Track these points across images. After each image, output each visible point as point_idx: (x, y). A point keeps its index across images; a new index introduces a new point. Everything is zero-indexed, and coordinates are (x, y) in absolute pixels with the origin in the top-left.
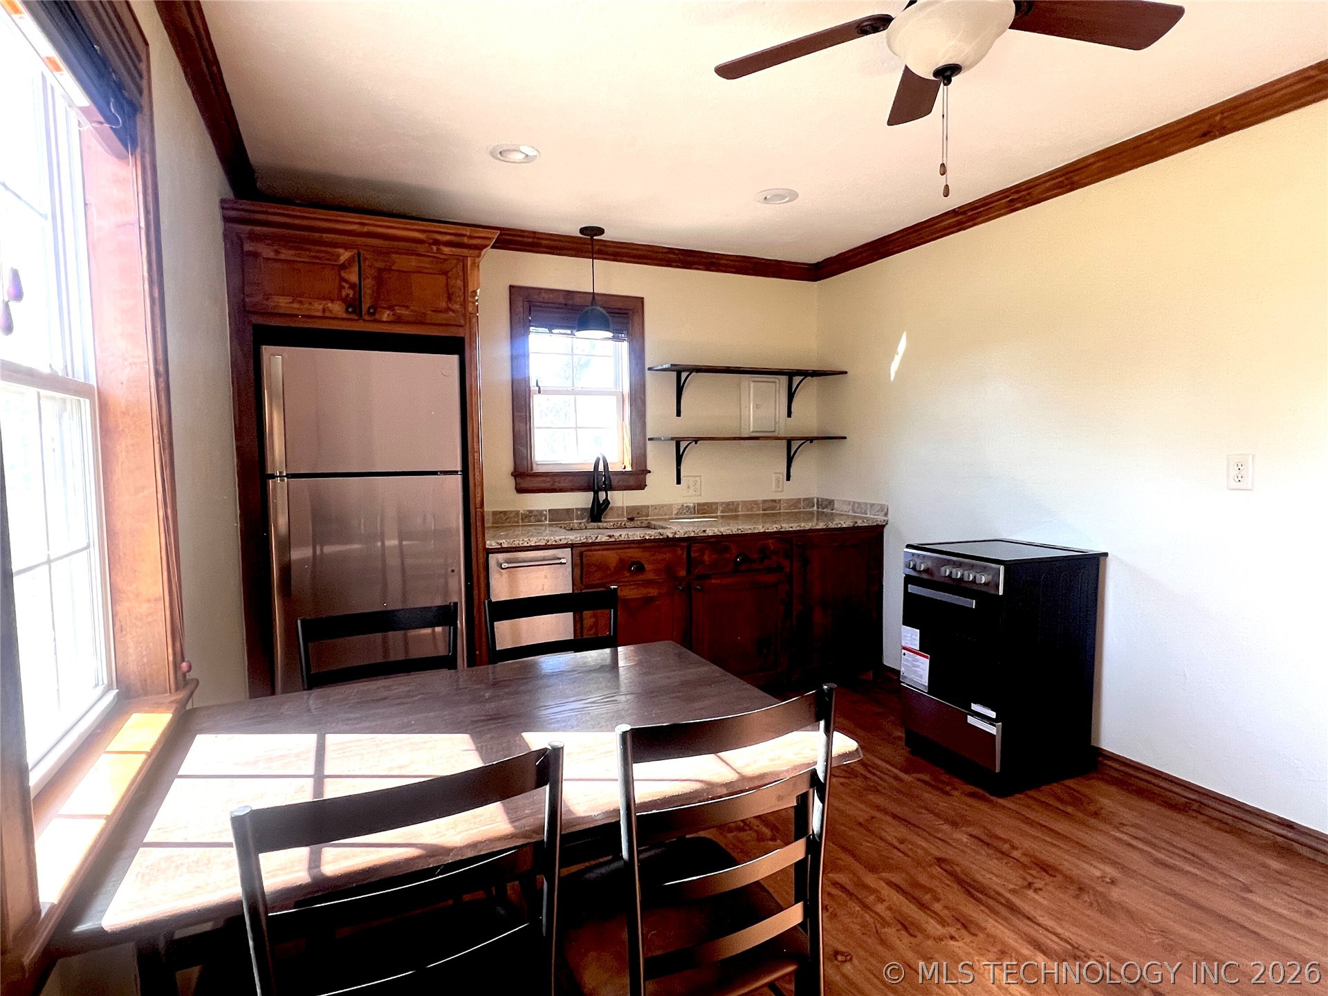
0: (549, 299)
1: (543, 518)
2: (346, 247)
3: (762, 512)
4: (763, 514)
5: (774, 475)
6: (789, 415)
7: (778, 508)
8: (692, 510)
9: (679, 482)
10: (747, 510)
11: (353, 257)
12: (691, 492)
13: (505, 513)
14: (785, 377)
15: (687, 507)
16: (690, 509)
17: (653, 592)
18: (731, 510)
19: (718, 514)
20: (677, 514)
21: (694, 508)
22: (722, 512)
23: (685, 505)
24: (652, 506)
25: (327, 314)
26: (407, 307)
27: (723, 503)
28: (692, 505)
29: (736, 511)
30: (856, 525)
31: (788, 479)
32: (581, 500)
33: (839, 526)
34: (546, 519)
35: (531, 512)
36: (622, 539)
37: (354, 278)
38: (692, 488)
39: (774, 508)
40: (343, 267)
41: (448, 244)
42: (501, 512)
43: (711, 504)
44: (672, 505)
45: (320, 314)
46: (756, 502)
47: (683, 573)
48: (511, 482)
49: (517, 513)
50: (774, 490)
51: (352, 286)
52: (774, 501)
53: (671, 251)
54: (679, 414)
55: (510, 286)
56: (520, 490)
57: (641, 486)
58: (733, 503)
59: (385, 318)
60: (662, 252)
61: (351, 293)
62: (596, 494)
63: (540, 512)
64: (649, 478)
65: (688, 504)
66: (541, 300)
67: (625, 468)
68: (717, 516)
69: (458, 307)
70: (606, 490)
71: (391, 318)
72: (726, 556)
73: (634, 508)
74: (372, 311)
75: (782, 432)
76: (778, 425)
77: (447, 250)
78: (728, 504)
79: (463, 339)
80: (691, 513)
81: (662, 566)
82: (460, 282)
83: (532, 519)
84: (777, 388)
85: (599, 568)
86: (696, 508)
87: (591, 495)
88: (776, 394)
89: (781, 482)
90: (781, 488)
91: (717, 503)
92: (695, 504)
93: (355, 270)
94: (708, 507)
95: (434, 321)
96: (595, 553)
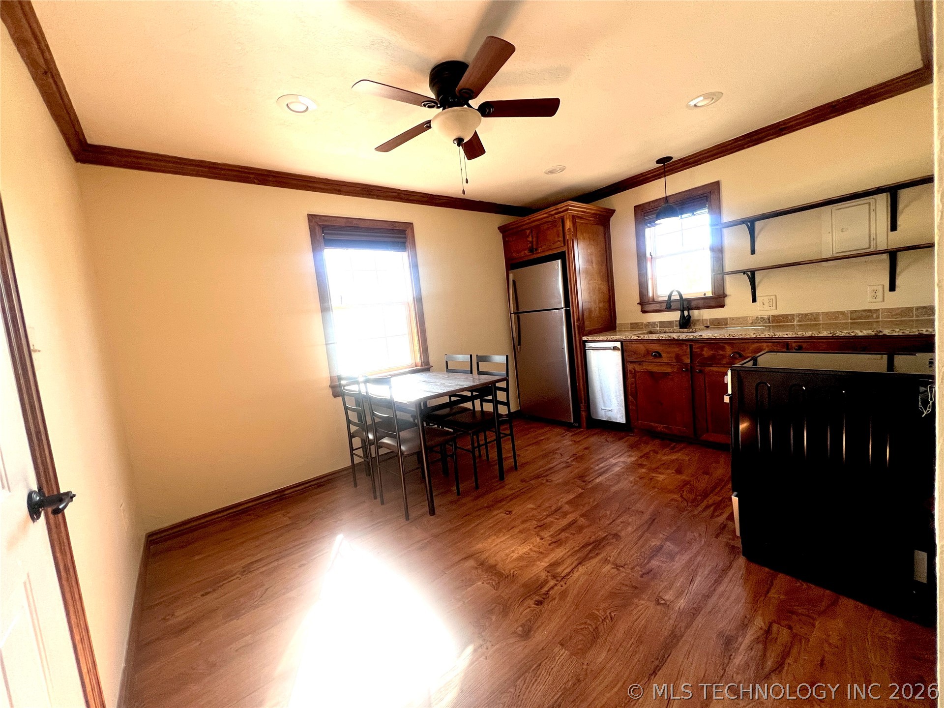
0: (654, 206)
1: (656, 326)
2: (527, 229)
3: (850, 321)
4: (851, 323)
5: (870, 287)
6: (894, 228)
7: (874, 316)
8: (767, 321)
9: (754, 300)
10: (830, 319)
11: (530, 232)
12: (766, 307)
13: (636, 323)
15: (761, 318)
16: (764, 320)
17: (669, 370)
18: (811, 320)
19: (795, 323)
20: (752, 323)
21: (769, 319)
22: (799, 321)
23: (759, 317)
24: (730, 318)
25: (525, 255)
26: (545, 245)
27: (799, 315)
28: (766, 317)
29: (815, 321)
31: (892, 290)
32: (675, 316)
35: (649, 323)
36: (644, 338)
37: (530, 239)
38: (767, 304)
39: (869, 317)
40: (528, 236)
41: (556, 214)
42: (634, 323)
43: (787, 316)
44: (748, 317)
45: (523, 256)
46: (842, 313)
47: (688, 361)
48: (638, 308)
49: (642, 324)
50: (868, 301)
51: (530, 242)
52: (869, 311)
53: (736, 140)
54: (753, 252)
55: (635, 207)
56: (644, 311)
57: (722, 306)
58: (812, 314)
59: (539, 251)
61: (530, 245)
62: (682, 312)
63: (654, 323)
64: (727, 301)
65: (763, 316)
66: (650, 208)
67: (705, 294)
68: (793, 325)
69: (561, 239)
70: (689, 309)
71: (542, 250)
72: (721, 353)
73: (716, 319)
74: (536, 250)
75: (882, 246)
76: (875, 241)
77: (557, 216)
78: (806, 315)
79: (565, 252)
80: (766, 322)
81: (673, 355)
82: (561, 228)
83: (650, 326)
84: (872, 207)
85: (635, 353)
86: (771, 319)
87: (679, 313)
88: (873, 213)
89: (880, 294)
90: (880, 298)
91: (794, 315)
92: (770, 316)
93: (530, 237)
94: (783, 318)
95: (554, 247)
96: (633, 345)
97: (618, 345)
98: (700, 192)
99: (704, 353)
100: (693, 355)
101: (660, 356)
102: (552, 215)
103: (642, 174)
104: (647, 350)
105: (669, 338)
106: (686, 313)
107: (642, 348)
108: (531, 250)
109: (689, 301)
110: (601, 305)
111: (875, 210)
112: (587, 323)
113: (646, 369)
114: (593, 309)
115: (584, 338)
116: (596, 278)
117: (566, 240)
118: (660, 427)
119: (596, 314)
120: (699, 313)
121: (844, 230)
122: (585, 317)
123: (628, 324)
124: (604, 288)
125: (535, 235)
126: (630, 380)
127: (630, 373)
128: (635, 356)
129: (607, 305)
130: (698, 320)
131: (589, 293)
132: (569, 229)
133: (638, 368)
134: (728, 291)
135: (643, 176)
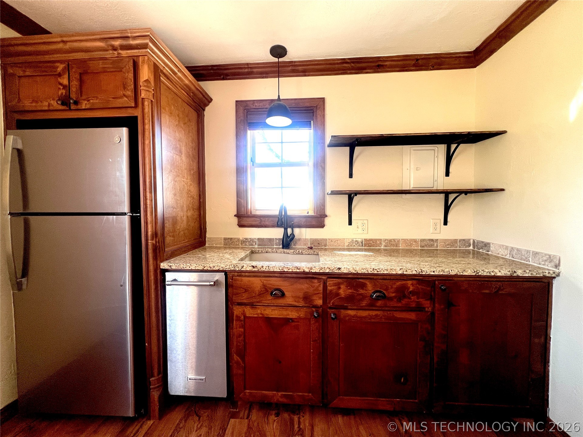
0: (259, 106)
1: (254, 244)
2: (61, 62)
3: (420, 248)
5: (431, 220)
6: (447, 174)
7: (435, 245)
8: (361, 244)
9: (350, 223)
10: (407, 246)
11: (65, 67)
12: (360, 231)
13: (231, 239)
14: (443, 145)
16: (358, 243)
17: (293, 314)
18: (393, 245)
19: (382, 248)
20: (348, 246)
21: (362, 243)
22: (385, 246)
23: (354, 240)
24: (329, 239)
25: (51, 108)
26: (97, 98)
27: (386, 240)
28: (360, 240)
29: (397, 246)
30: (515, 275)
31: (445, 223)
32: (277, 233)
33: (493, 274)
34: (256, 244)
35: (246, 239)
36: (264, 269)
37: (65, 81)
38: (361, 228)
39: (431, 245)
40: (60, 75)
42: (229, 238)
43: (376, 240)
44: (344, 239)
45: (46, 108)
46: (415, 241)
47: (320, 302)
48: (236, 220)
49: (238, 239)
50: (431, 232)
51: (65, 87)
52: (432, 240)
53: (344, 61)
54: (351, 176)
55: (237, 101)
56: (241, 225)
57: (322, 226)
58: (394, 240)
59: (83, 107)
60: (338, 64)
61: (64, 91)
62: (286, 230)
63: (252, 240)
64: (327, 221)
65: (357, 240)
66: (254, 107)
67: (308, 213)
68: (381, 249)
69: (130, 93)
70: (292, 227)
71: (88, 106)
72: (362, 291)
73: (316, 240)
74: (76, 103)
75: (441, 187)
76: (436, 182)
77: (124, 53)
78: (390, 241)
79: (136, 117)
80: (359, 245)
81: (301, 295)
82: (131, 75)
83: (247, 243)
84: (436, 155)
85: (246, 291)
86: (363, 243)
87: (282, 230)
88: (436, 159)
89: (438, 226)
90: (438, 230)
91: (381, 240)
92: (363, 239)
93: (66, 76)
94: (373, 242)
95: (114, 106)
96: (244, 278)
97: (220, 277)
98: (308, 104)
99: (341, 291)
100: (326, 295)
101: (283, 295)
102: (114, 49)
103: (248, 64)
104: (264, 286)
105: (298, 271)
106: (289, 231)
107: (257, 283)
108: (65, 101)
109: (291, 218)
110: (189, 214)
111: (437, 157)
112: (168, 239)
113: (261, 314)
114: (178, 218)
115: (164, 265)
116: (185, 176)
117: (140, 100)
118: (278, 396)
119: (182, 225)
120: (300, 232)
121: (418, 169)
122: (166, 230)
123: (221, 238)
124: (194, 190)
125: (75, 76)
126: (237, 330)
127: (236, 320)
128: (245, 295)
129: (197, 213)
130: (299, 240)
131: (175, 195)
132: (147, 81)
133: (249, 312)
134: (328, 212)
135: (248, 68)
